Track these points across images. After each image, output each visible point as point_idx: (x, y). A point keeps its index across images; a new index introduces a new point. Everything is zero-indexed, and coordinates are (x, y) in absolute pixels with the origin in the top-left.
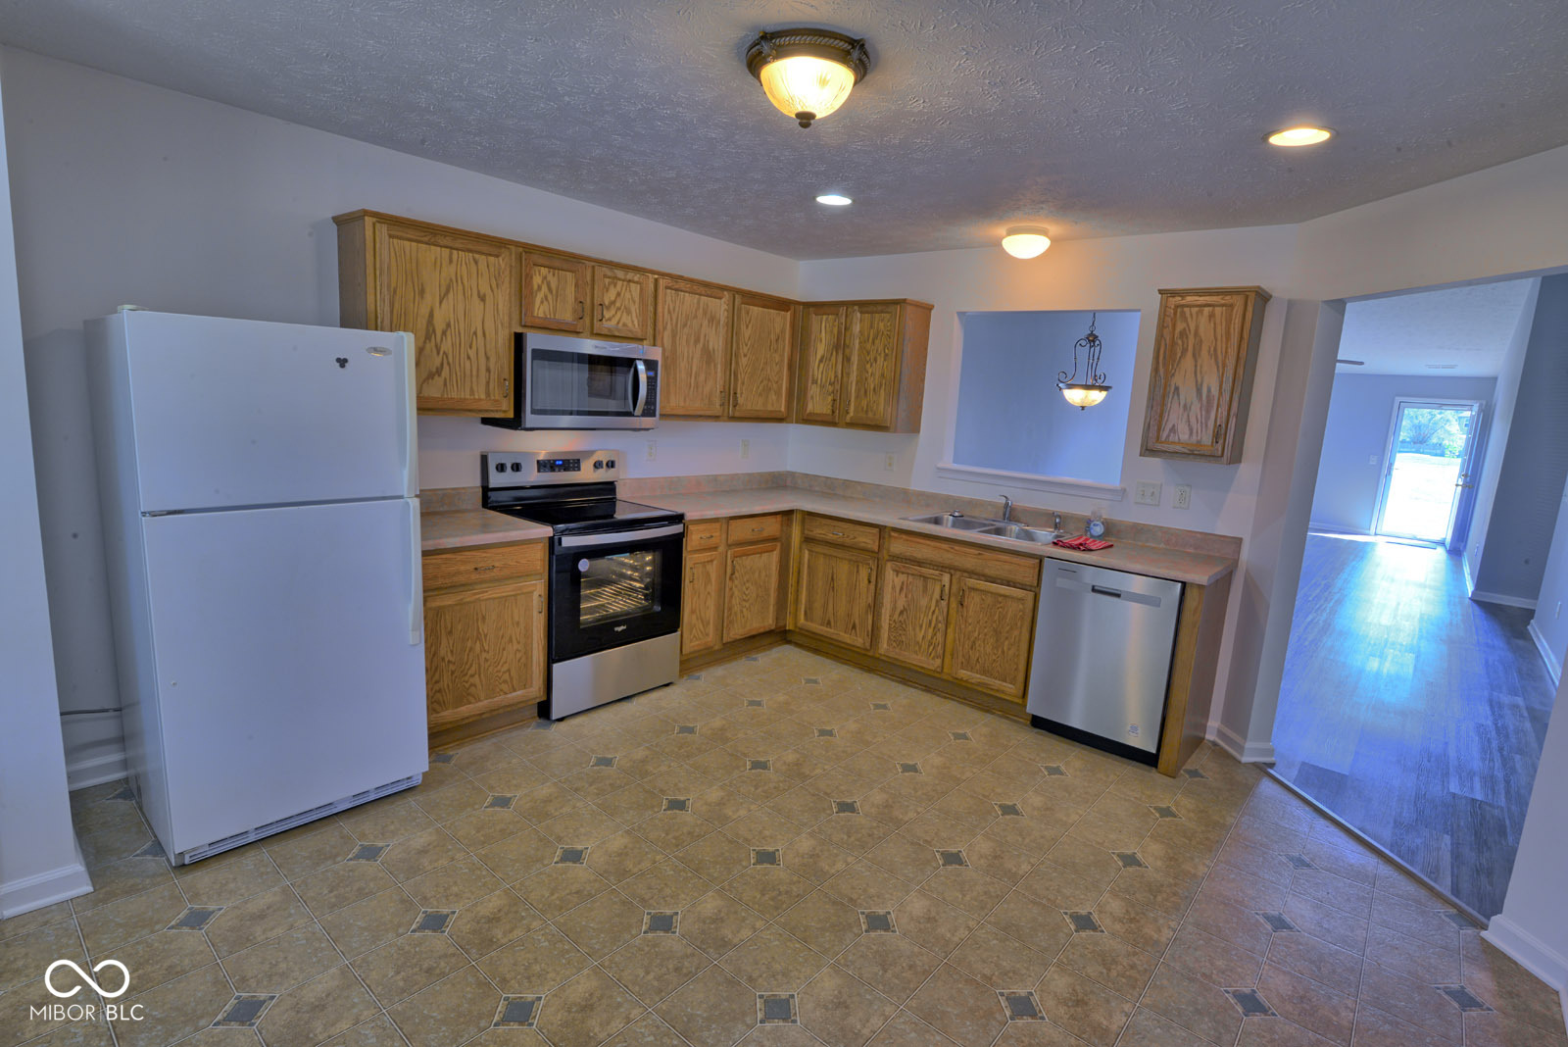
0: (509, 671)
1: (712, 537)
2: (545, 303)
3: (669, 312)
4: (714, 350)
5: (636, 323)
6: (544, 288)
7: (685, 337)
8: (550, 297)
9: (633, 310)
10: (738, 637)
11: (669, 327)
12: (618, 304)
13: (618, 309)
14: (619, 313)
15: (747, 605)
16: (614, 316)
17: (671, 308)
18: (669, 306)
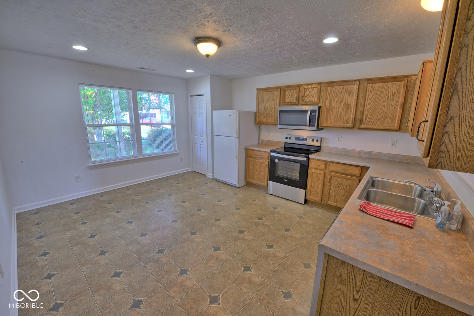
2: (288, 99)
3: (329, 94)
4: (350, 104)
5: (315, 99)
6: (288, 95)
7: (336, 101)
8: (289, 97)
9: (315, 96)
10: (332, 205)
11: (329, 99)
13: (309, 96)
14: (310, 98)
16: (308, 99)
17: (330, 92)
18: (329, 92)
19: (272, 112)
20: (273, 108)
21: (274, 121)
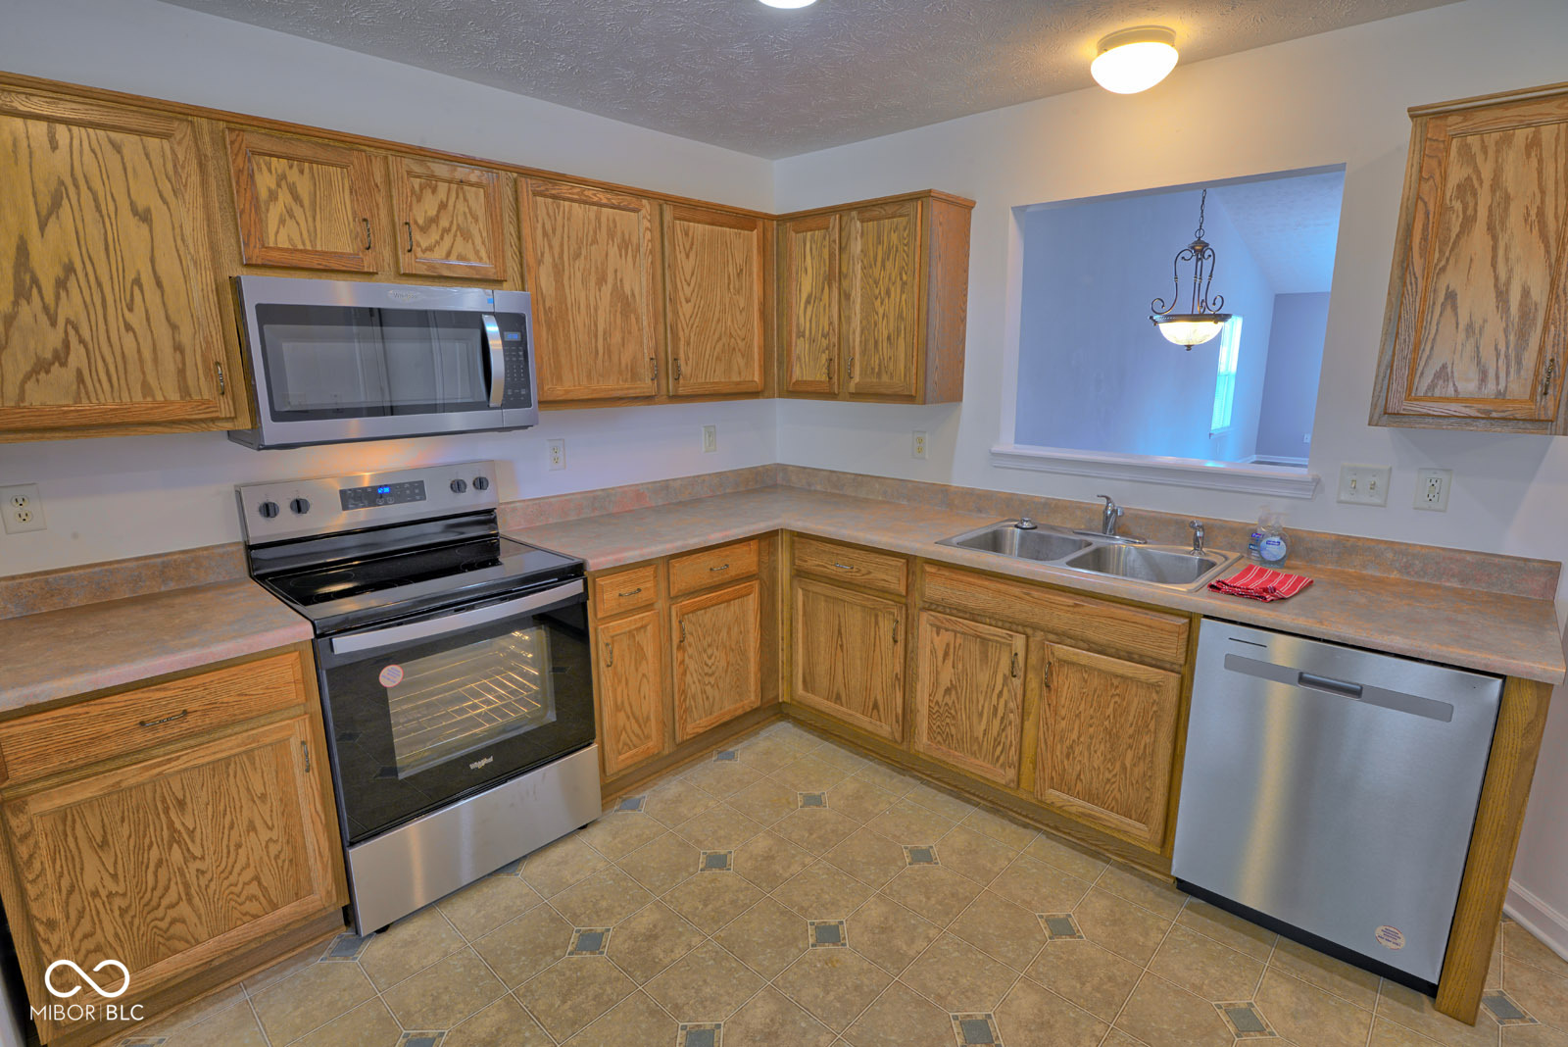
0: (257, 878)
1: (639, 590)
2: (290, 223)
3: (545, 234)
5: (483, 254)
6: (284, 196)
7: (579, 275)
8: (298, 211)
9: (475, 232)
10: (701, 730)
11: (548, 259)
12: (444, 223)
13: (446, 231)
14: (448, 240)
15: (712, 680)
16: (437, 243)
17: (548, 227)
18: (544, 224)
19: (136, 319)
20: (137, 282)
21: (185, 391)
